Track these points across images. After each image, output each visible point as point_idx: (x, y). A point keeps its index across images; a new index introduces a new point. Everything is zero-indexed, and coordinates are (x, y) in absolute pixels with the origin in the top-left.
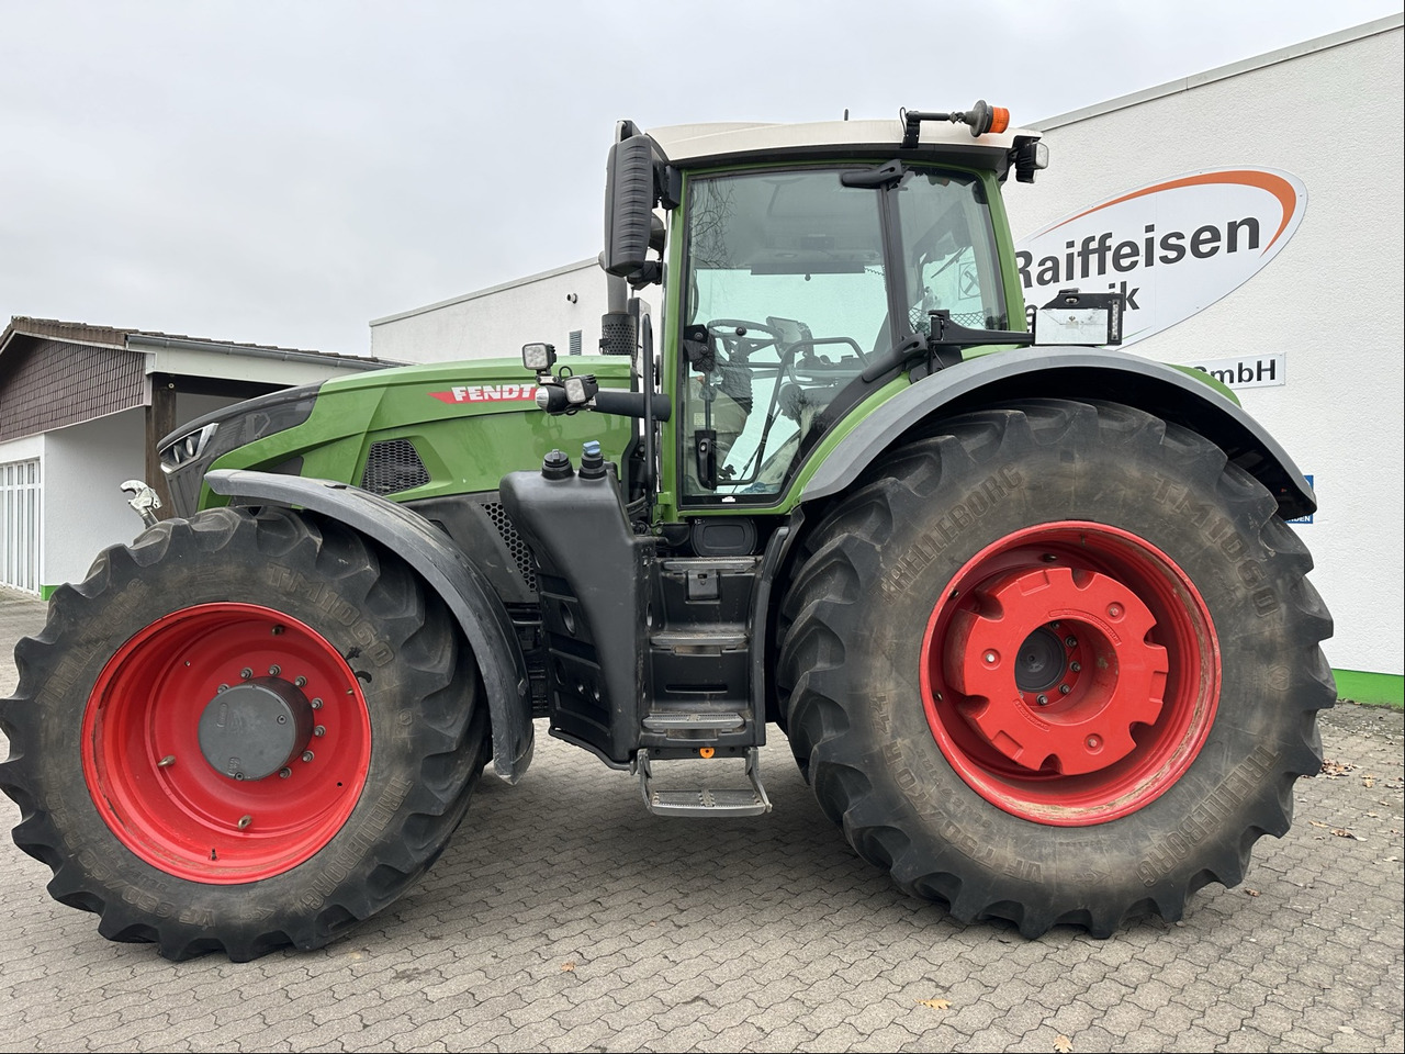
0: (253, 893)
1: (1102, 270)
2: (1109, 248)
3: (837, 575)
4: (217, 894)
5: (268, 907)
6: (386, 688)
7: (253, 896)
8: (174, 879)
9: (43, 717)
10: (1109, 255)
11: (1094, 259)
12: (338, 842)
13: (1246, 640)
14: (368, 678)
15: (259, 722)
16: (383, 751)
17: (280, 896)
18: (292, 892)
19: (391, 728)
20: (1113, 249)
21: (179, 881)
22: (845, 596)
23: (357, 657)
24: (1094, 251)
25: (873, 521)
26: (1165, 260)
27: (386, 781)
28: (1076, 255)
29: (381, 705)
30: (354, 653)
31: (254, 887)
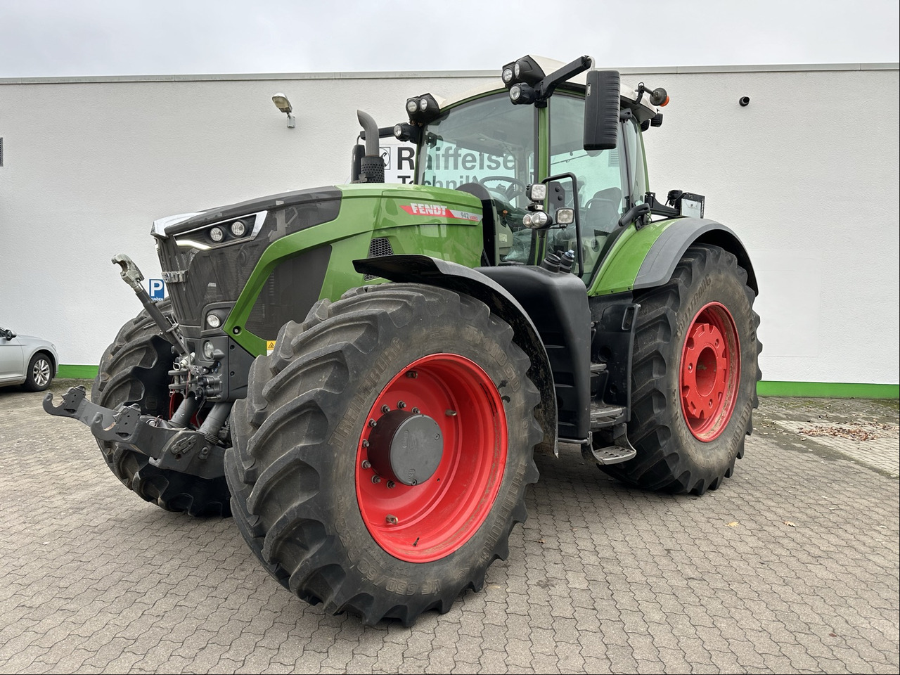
0: (456, 559)
1: (456, 167)
2: (460, 155)
3: (659, 329)
4: (436, 568)
5: (466, 567)
6: (518, 405)
7: (455, 563)
8: (411, 565)
9: (335, 456)
10: (460, 160)
11: (451, 160)
12: (494, 512)
13: (748, 353)
14: (508, 399)
15: (425, 441)
16: (514, 446)
17: (470, 557)
18: (476, 552)
19: (519, 431)
20: (462, 156)
21: (414, 565)
22: (664, 339)
23: (505, 386)
24: (452, 155)
25: (670, 301)
26: (489, 167)
27: (517, 465)
28: (441, 156)
29: (514, 417)
30: (503, 384)
31: (453, 556)
